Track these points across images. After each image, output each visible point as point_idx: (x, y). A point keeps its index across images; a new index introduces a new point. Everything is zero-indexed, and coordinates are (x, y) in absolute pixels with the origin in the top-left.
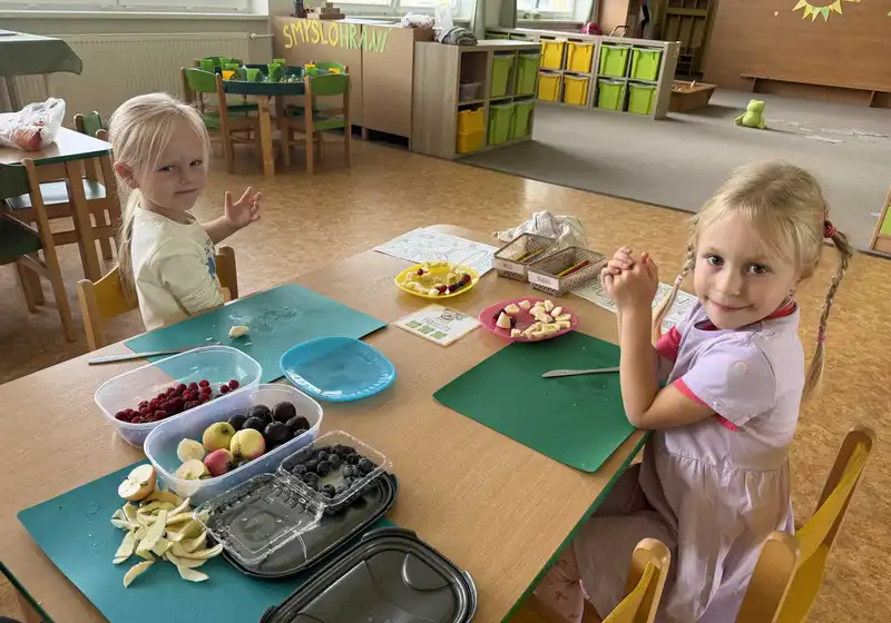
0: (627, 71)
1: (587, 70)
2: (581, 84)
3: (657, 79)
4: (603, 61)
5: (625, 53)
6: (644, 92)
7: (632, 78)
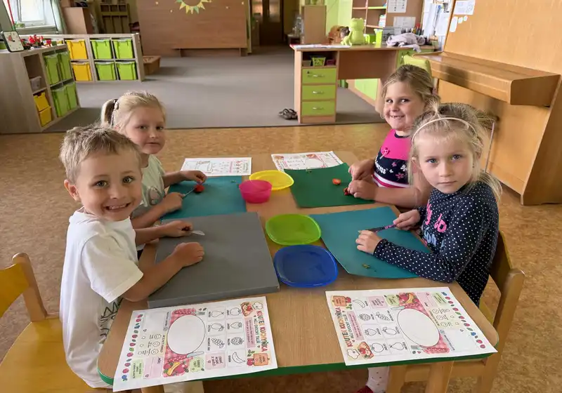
0: (113, 54)
1: (86, 58)
2: (85, 67)
3: (134, 57)
4: (95, 50)
5: (108, 44)
6: (127, 67)
7: (118, 59)
